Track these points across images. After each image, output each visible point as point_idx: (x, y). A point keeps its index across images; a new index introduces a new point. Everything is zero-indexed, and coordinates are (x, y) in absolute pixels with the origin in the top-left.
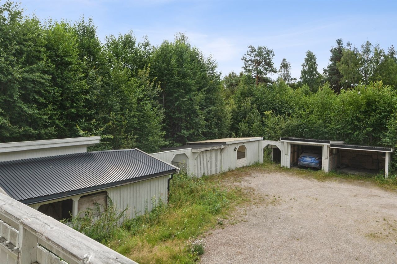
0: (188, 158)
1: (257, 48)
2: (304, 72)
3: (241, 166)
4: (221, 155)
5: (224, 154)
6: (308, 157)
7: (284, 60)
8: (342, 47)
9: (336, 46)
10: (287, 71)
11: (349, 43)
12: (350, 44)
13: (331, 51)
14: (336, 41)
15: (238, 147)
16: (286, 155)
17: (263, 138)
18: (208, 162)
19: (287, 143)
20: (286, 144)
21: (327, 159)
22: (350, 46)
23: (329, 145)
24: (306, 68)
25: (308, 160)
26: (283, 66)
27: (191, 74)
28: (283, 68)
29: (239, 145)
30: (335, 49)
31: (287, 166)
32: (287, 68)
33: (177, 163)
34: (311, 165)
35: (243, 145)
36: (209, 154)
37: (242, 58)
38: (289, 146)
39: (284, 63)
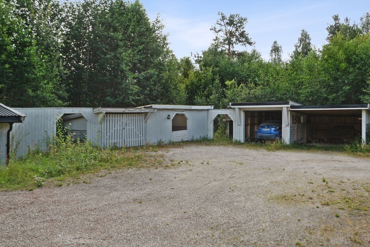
0: (87, 120)
1: (228, 16)
2: (297, 53)
3: (180, 140)
4: (146, 122)
5: (151, 121)
6: (266, 127)
7: (275, 42)
8: (338, 23)
9: (333, 23)
10: (278, 55)
11: (347, 18)
12: (348, 20)
13: (327, 29)
14: (333, 17)
15: (173, 115)
16: (239, 126)
17: (213, 107)
18: (123, 130)
19: (240, 109)
20: (237, 110)
21: (288, 127)
22: (348, 22)
23: (289, 107)
24: (300, 50)
25: (267, 130)
26: (274, 50)
27: (118, 26)
28: (273, 51)
29: (175, 113)
30: (332, 26)
31: (241, 139)
32: (278, 52)
33: (80, 131)
34: (269, 137)
35: (182, 113)
36: (124, 119)
37: (211, 28)
38: (243, 114)
39: (275, 46)
